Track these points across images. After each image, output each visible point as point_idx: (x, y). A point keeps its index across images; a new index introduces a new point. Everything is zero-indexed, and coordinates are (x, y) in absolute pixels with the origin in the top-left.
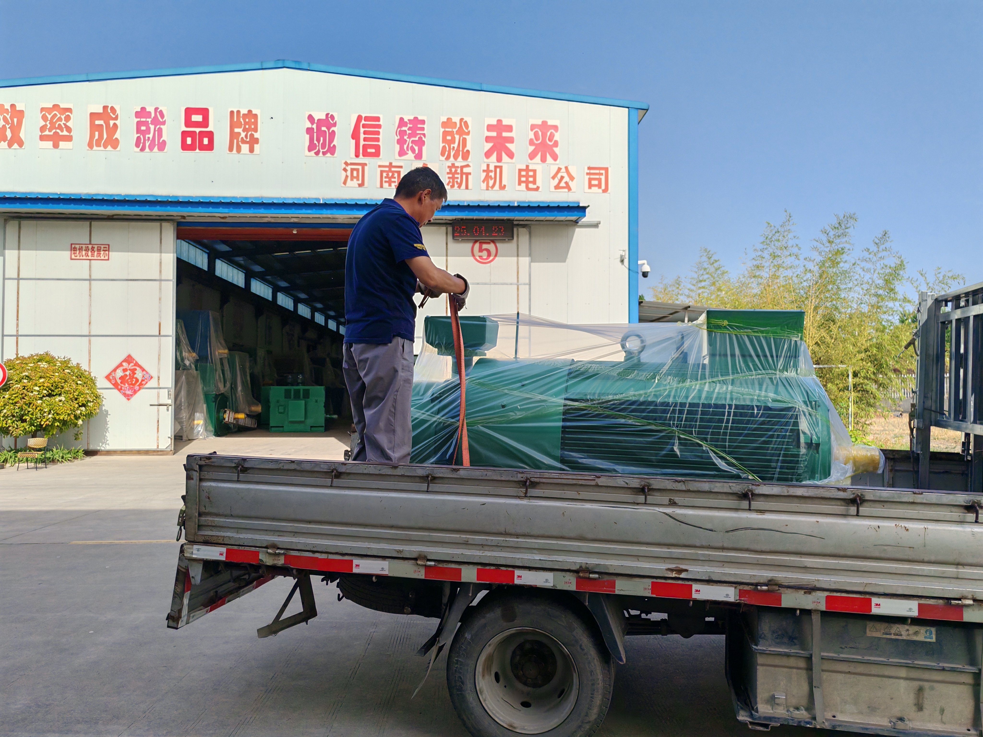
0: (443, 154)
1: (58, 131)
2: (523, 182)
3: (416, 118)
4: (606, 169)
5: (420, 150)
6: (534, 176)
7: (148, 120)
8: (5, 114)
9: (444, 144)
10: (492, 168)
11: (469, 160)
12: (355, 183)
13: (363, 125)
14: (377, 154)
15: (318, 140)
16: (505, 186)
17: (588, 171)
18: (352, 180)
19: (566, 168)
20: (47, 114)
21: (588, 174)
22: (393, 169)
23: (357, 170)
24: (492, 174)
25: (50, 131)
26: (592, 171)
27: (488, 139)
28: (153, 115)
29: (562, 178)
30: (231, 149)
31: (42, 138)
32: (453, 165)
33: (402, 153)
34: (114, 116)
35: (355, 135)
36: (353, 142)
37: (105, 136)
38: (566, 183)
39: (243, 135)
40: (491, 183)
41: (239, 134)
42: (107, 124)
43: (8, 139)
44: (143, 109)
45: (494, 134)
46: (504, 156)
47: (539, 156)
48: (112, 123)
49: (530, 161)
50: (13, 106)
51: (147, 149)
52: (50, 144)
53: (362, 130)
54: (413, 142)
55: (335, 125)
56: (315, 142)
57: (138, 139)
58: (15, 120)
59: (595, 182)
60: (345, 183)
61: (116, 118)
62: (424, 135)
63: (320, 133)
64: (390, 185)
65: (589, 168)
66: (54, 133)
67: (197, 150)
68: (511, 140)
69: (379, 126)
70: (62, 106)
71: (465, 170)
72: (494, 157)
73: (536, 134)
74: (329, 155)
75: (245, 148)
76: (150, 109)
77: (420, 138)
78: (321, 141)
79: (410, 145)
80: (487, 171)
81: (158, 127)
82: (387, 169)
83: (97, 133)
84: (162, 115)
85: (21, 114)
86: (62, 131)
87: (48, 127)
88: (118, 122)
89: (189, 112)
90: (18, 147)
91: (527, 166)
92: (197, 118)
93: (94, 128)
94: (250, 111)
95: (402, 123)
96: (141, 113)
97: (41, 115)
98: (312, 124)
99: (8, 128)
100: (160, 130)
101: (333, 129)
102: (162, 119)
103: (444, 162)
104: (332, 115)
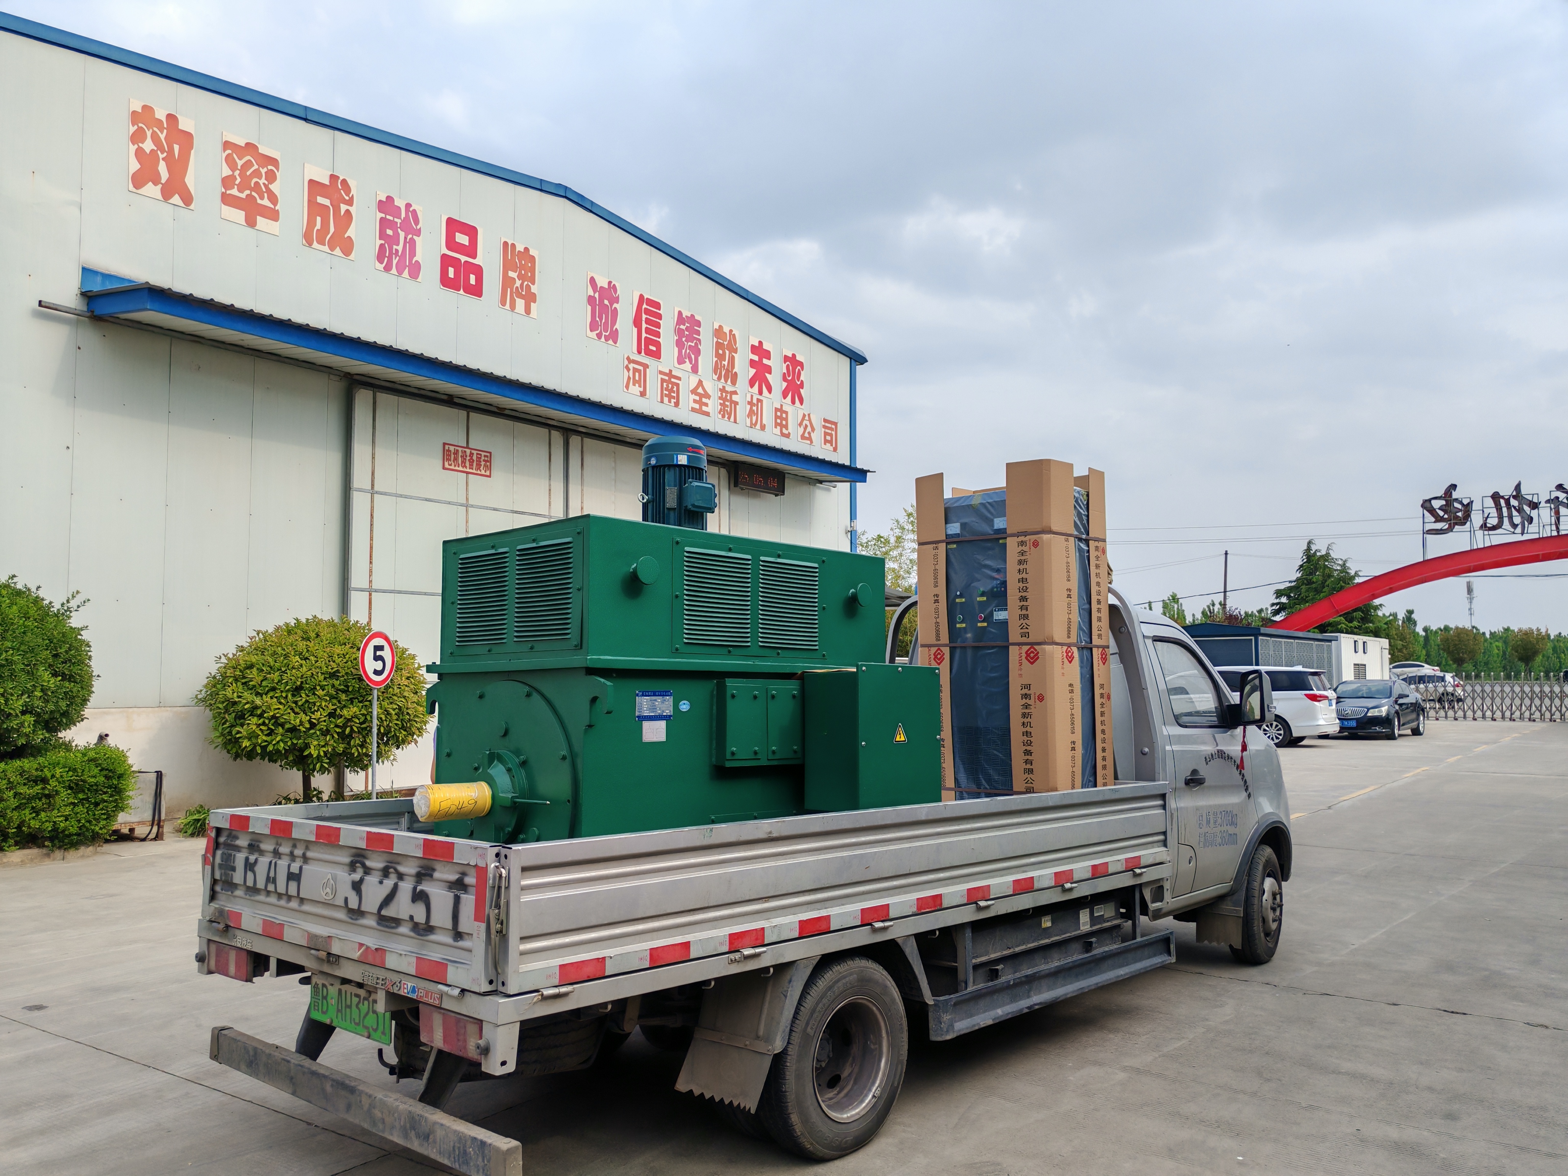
0: (715, 372)
1: (254, 194)
2: (779, 424)
3: (692, 316)
4: (836, 425)
5: (696, 361)
6: (786, 419)
7: (396, 220)
8: (155, 129)
9: (717, 359)
10: (755, 401)
11: (737, 386)
12: (637, 389)
13: (645, 308)
16: (765, 428)
17: (824, 424)
19: (809, 415)
20: (235, 156)
21: (823, 427)
22: (673, 380)
23: (639, 371)
24: (755, 408)
25: (240, 190)
26: (826, 424)
27: (752, 363)
28: (403, 215)
29: (806, 426)
30: (503, 301)
31: (226, 199)
32: (724, 388)
33: (681, 361)
34: (347, 198)
35: (637, 322)
36: (635, 330)
37: (332, 230)
38: (809, 433)
39: (518, 283)
40: (754, 419)
41: (514, 280)
42: (336, 208)
43: (163, 181)
44: (390, 199)
45: (756, 358)
46: (764, 388)
47: (790, 396)
49: (783, 400)
50: (171, 118)
51: (394, 271)
52: (239, 216)
53: (644, 316)
54: (690, 347)
55: (617, 300)
57: (382, 248)
58: (176, 148)
59: (829, 438)
60: (627, 387)
61: (350, 202)
62: (699, 340)
63: (604, 309)
64: (670, 402)
65: (825, 421)
66: (247, 195)
67: (462, 292)
68: (769, 370)
69: (660, 317)
70: (262, 150)
71: (735, 398)
72: (756, 387)
73: (788, 367)
75: (520, 303)
76: (400, 203)
77: (696, 345)
78: (603, 321)
79: (688, 351)
80: (750, 403)
81: (410, 236)
82: (667, 378)
83: (319, 219)
84: (417, 221)
86: (262, 198)
87: (237, 182)
88: (351, 209)
89: (453, 226)
90: (181, 204)
91: (781, 406)
92: (462, 239)
93: (314, 208)
94: (526, 249)
95: (681, 319)
96: (386, 205)
97: (224, 155)
98: (595, 292)
99: (163, 159)
100: (413, 243)
101: (615, 305)
102: (416, 226)
103: (717, 383)
104: (615, 286)
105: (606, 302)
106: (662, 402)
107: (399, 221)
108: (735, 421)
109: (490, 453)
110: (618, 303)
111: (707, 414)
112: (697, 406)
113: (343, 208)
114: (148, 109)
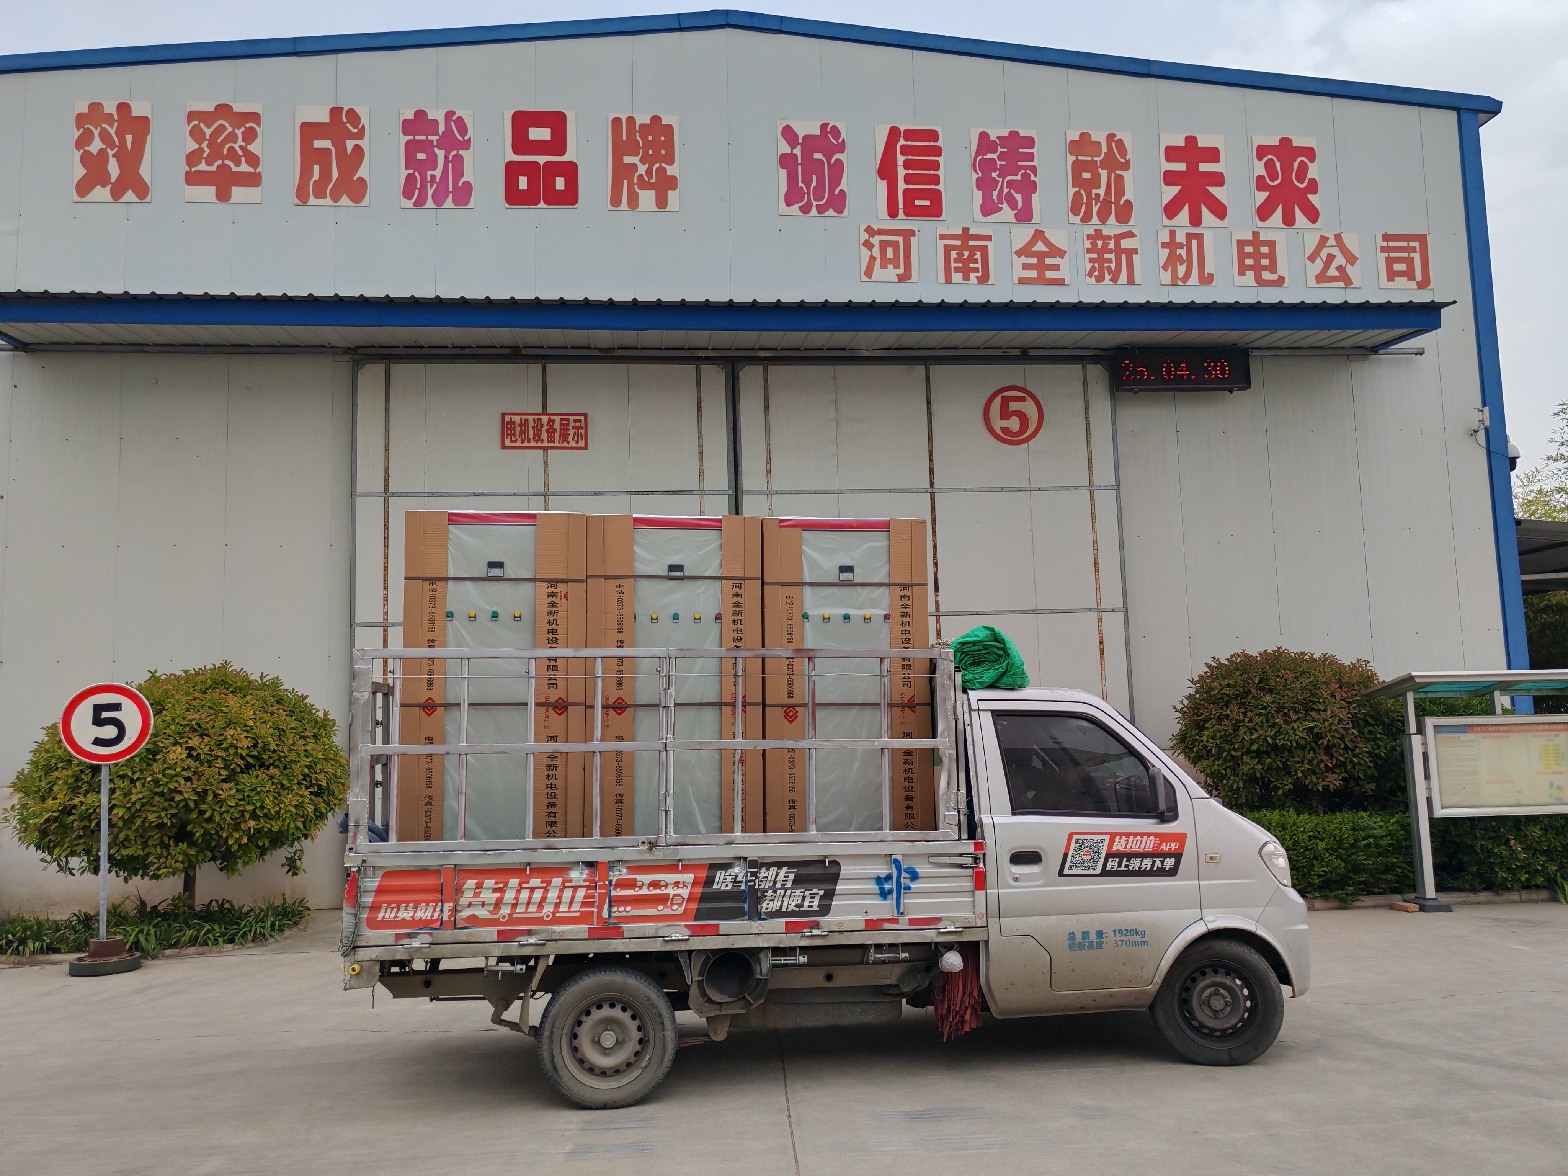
0: (1075, 210)
1: (227, 162)
2: (1250, 267)
3: (1014, 134)
4: (1422, 239)
5: (1028, 202)
6: (1272, 255)
7: (431, 138)
8: (104, 126)
9: (1077, 189)
10: (1181, 238)
11: (1132, 222)
12: (891, 273)
13: (902, 146)
14: (935, 210)
15: (807, 181)
16: (1211, 276)
17: (1385, 244)
18: (884, 266)
19: (1338, 237)
20: (202, 126)
21: (1383, 249)
22: (971, 243)
23: (895, 245)
24: (1183, 252)
25: (208, 164)
26: (1392, 244)
27: (1169, 178)
28: (442, 128)
29: (1331, 258)
30: (616, 201)
31: (193, 179)
32: (1098, 232)
33: (989, 208)
34: (355, 131)
35: (886, 170)
36: (883, 185)
37: (335, 175)
38: (1340, 268)
39: (642, 169)
40: (1181, 270)
41: (634, 167)
42: (340, 147)
43: (113, 180)
44: (420, 113)
45: (1181, 167)
46: (1206, 213)
47: (1278, 214)
48: (350, 144)
49: (1260, 224)
50: (123, 107)
51: (430, 203)
52: (208, 192)
53: (901, 159)
54: (1010, 184)
55: (841, 148)
56: (801, 184)
57: (410, 178)
58: (129, 138)
59: (1402, 267)
60: (869, 273)
61: (360, 135)
62: (1034, 169)
63: (811, 166)
64: (966, 277)
65: (1386, 237)
66: (219, 167)
67: (542, 204)
68: (1218, 179)
69: (938, 151)
70: (237, 108)
71: (1125, 243)
72: (1184, 214)
73: (1269, 165)
74: (831, 212)
75: (647, 198)
76: (437, 114)
77: (1026, 176)
78: (814, 184)
79: (1006, 191)
80: (1171, 244)
82: (958, 243)
83: (316, 168)
84: (463, 130)
85: (143, 123)
86: (238, 164)
87: (205, 155)
88: (362, 143)
89: (524, 120)
90: (136, 199)
91: (1256, 234)
92: (539, 134)
93: (309, 155)
94: (656, 119)
95: (986, 144)
96: (416, 124)
97: (189, 128)
98: (793, 147)
99: (114, 156)
100: (458, 160)
101: (837, 156)
102: (463, 137)
103: (1079, 228)
104: (834, 128)
105: (818, 156)
106: (948, 280)
107: (434, 138)
108: (1131, 281)
109: (585, 415)
110: (842, 151)
111: (1060, 282)
112: (1034, 274)
114: (95, 107)
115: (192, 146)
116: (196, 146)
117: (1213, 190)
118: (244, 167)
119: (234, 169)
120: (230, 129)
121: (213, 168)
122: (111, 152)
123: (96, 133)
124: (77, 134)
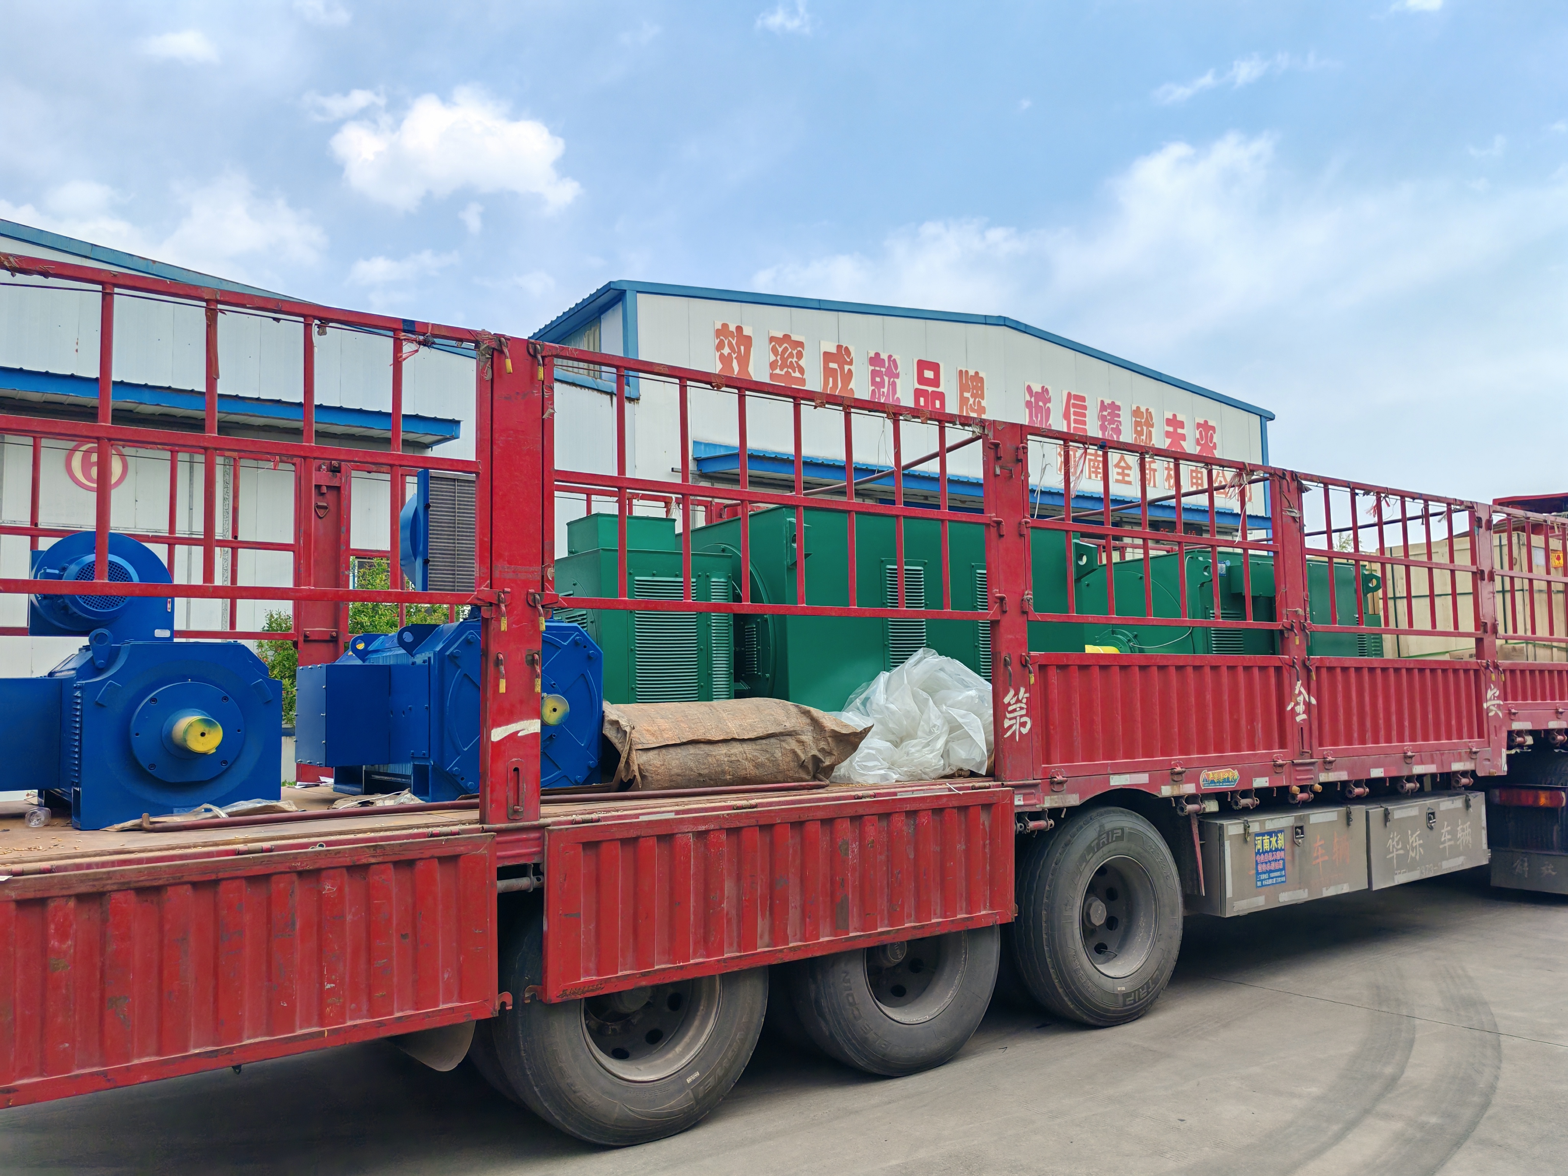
1: (790, 370)
2: (1195, 484)
3: (1113, 403)
6: (1202, 479)
7: (882, 369)
8: (730, 338)
9: (1136, 435)
10: (1172, 466)
13: (1073, 403)
15: (1037, 417)
20: (777, 346)
22: (1098, 459)
24: (1172, 473)
25: (781, 370)
27: (1168, 434)
28: (887, 365)
31: (773, 378)
34: (848, 360)
35: (1066, 415)
36: (1065, 422)
37: (840, 385)
39: (971, 401)
40: (1172, 482)
41: (968, 399)
42: (842, 369)
43: (735, 373)
44: (877, 354)
45: (1171, 429)
50: (739, 329)
53: (1072, 410)
54: (1112, 428)
55: (1049, 400)
56: (1034, 418)
57: (873, 392)
58: (742, 348)
60: (1060, 470)
61: (851, 363)
62: (1120, 422)
63: (1039, 409)
64: (1096, 477)
66: (786, 372)
68: (1184, 438)
69: (1085, 408)
70: (795, 337)
71: (1153, 466)
73: (1201, 433)
76: (884, 356)
77: (1117, 426)
78: (1039, 419)
79: (1110, 432)
80: (1168, 469)
81: (892, 380)
82: (1093, 458)
83: (831, 379)
84: (896, 367)
85: (749, 340)
86: (794, 372)
87: (779, 364)
88: (853, 368)
89: (922, 365)
92: (928, 374)
93: (828, 372)
94: (977, 373)
95: (1103, 407)
96: (876, 360)
97: (771, 346)
98: (1031, 397)
99: (735, 358)
100: (894, 384)
101: (1048, 405)
102: (896, 371)
104: (1047, 389)
105: (1041, 404)
106: (1090, 477)
107: (883, 370)
108: (1155, 486)
110: (1050, 402)
111: (1129, 483)
112: (1120, 478)
113: (847, 367)
114: (725, 326)
115: (773, 358)
116: (775, 358)
117: (1182, 442)
118: (797, 374)
119: (793, 375)
120: (790, 350)
121: (783, 373)
122: (734, 356)
123: (726, 342)
124: (717, 341)
